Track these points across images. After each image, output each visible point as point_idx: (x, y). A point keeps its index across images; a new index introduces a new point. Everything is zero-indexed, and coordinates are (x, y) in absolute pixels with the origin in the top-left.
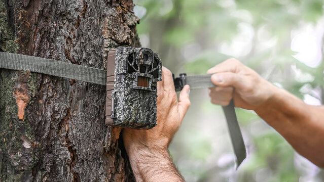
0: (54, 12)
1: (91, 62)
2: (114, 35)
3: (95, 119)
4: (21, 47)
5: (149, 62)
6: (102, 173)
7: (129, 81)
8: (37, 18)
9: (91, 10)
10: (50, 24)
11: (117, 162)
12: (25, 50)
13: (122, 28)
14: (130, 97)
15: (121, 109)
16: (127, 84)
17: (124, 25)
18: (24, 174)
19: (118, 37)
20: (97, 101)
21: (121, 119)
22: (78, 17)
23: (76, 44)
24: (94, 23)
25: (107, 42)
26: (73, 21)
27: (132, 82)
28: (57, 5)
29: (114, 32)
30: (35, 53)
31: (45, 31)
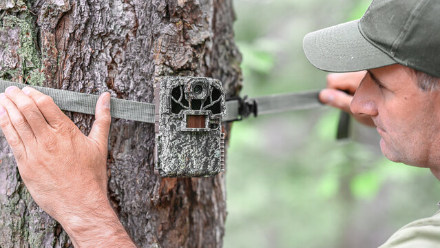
0: (90, 33)
1: (139, 93)
2: (168, 60)
3: (144, 164)
4: (47, 78)
5: (202, 96)
6: (149, 232)
7: (175, 122)
8: (67, 42)
9: (143, 27)
10: (84, 49)
11: (174, 215)
12: (52, 82)
13: (182, 48)
14: (177, 142)
15: (165, 159)
16: (173, 127)
17: (184, 45)
18: (44, 233)
19: (173, 62)
20: (147, 141)
21: (166, 171)
22: (127, 36)
23: (122, 70)
24: (144, 44)
25: (158, 70)
26: (119, 41)
27: (180, 123)
28: (94, 24)
29: (167, 57)
30: (64, 86)
31: (77, 59)
